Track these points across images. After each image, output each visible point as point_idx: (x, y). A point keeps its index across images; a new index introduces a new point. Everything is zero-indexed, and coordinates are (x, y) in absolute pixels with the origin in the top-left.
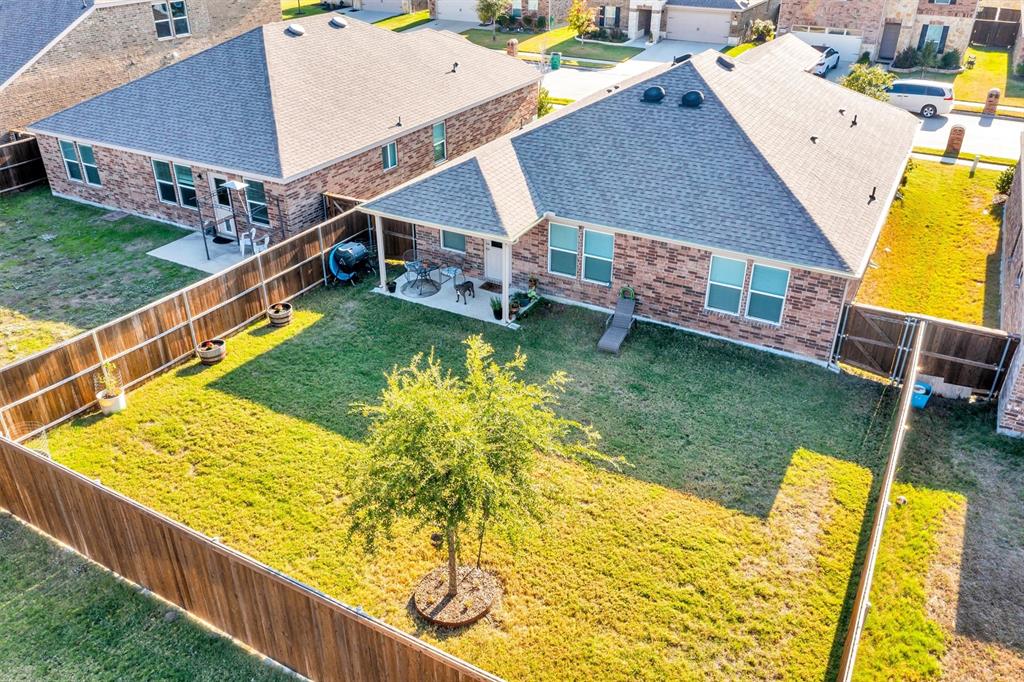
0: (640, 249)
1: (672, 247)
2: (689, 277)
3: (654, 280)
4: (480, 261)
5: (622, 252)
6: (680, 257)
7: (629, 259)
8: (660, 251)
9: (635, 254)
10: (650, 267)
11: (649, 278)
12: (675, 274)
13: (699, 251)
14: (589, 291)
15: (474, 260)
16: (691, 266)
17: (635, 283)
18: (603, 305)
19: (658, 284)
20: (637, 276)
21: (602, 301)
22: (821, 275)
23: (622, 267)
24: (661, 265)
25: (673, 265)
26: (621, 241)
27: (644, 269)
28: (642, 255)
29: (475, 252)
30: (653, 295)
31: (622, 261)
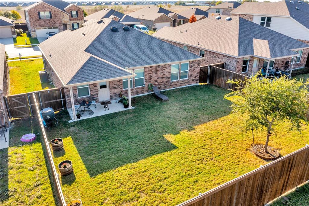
0: (152, 70)
1: (161, 66)
2: (166, 74)
3: (157, 78)
4: (97, 96)
5: (147, 73)
6: (164, 69)
7: (150, 75)
8: (158, 69)
9: (151, 72)
10: (156, 75)
11: (156, 78)
12: (163, 74)
13: (168, 64)
14: (138, 90)
15: (94, 96)
16: (167, 70)
17: (152, 81)
18: (143, 93)
19: (158, 79)
20: (152, 79)
21: (142, 92)
22: (196, 61)
23: (148, 78)
24: (159, 73)
25: (162, 72)
26: (147, 70)
27: (154, 76)
28: (153, 72)
29: (94, 93)
30: (157, 83)
31: (147, 76)
